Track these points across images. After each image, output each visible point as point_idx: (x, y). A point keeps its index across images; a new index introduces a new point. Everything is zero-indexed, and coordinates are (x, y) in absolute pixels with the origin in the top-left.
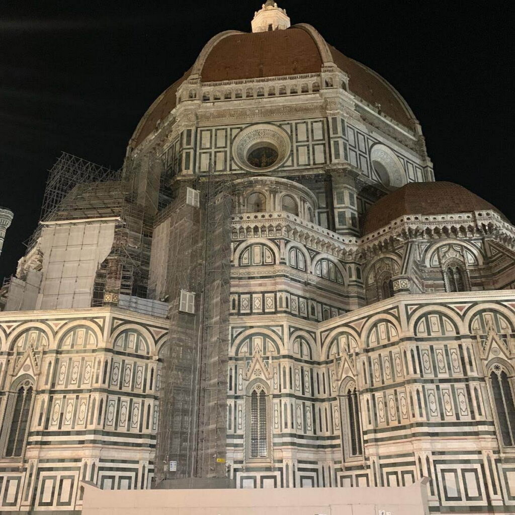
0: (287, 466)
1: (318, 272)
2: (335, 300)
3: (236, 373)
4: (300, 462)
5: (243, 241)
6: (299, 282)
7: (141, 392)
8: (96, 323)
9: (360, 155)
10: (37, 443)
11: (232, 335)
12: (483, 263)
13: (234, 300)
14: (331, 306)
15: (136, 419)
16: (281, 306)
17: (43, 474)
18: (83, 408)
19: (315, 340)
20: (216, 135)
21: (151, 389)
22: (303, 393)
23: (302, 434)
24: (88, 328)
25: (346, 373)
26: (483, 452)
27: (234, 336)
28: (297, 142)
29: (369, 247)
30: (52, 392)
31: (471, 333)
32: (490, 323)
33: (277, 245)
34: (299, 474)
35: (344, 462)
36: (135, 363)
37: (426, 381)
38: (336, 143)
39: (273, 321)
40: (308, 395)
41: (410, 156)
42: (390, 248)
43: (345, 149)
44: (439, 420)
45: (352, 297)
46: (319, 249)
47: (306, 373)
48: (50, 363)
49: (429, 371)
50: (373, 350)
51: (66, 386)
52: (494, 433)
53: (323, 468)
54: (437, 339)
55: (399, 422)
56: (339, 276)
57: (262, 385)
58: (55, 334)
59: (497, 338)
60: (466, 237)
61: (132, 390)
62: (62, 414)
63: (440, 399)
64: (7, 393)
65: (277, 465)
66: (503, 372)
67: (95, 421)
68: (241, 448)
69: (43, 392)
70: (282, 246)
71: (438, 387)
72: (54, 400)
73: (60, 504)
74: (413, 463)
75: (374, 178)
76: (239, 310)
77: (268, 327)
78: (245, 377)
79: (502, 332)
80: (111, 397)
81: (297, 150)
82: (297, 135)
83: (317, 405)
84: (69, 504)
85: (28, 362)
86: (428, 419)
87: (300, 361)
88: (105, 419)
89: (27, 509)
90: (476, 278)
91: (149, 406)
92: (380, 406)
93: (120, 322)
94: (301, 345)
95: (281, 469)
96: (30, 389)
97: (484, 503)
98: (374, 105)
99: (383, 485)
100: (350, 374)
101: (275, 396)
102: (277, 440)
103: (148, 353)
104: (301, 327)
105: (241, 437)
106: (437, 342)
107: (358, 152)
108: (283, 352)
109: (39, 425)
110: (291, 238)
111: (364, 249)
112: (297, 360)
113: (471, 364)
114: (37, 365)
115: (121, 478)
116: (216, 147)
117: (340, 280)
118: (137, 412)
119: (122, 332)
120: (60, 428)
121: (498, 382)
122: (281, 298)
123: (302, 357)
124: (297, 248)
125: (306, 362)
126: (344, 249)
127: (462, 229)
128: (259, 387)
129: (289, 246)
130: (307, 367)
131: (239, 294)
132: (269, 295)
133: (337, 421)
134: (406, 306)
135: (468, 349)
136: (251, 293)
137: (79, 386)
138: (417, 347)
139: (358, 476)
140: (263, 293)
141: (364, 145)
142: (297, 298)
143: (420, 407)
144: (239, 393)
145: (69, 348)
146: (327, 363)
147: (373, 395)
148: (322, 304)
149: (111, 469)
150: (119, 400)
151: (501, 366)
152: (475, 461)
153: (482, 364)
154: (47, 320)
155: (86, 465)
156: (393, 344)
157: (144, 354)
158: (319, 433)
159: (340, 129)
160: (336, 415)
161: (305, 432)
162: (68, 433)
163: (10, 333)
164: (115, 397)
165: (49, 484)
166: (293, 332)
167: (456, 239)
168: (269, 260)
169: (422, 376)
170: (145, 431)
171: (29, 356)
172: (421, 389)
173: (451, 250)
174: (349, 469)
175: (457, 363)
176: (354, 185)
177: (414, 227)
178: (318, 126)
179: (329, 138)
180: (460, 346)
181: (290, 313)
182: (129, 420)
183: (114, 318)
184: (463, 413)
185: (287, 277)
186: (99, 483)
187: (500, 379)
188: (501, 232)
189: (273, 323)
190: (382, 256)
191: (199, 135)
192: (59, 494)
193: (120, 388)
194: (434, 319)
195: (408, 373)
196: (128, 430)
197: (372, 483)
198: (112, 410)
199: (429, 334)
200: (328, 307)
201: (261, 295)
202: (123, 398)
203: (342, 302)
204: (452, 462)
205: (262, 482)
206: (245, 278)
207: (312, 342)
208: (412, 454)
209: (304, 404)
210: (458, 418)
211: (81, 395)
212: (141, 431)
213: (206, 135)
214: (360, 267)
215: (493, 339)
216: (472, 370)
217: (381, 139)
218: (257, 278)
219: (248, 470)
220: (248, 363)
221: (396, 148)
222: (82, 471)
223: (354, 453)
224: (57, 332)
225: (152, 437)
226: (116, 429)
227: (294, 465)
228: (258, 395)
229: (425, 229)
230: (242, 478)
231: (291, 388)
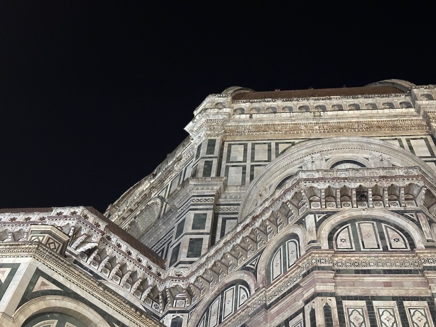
5: (335, 213)
13: (327, 309)
33: (413, 220)
70: (423, 222)
116: (253, 161)
131: (339, 298)
132: (414, 303)
136: (367, 299)
140: (400, 300)
168: (399, 245)
178: (419, 143)
191: (226, 148)
201: (393, 304)
218: (377, 272)
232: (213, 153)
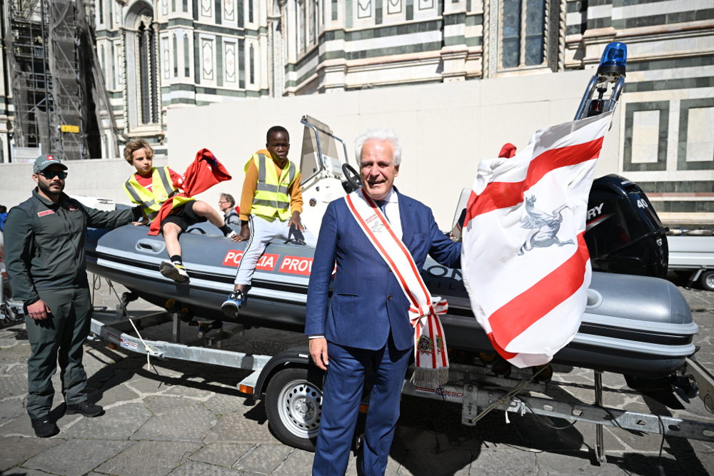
22: (218, 20)
23: (215, 86)
44: (371, 24)
52: (481, 40)
55: (314, 41)
68: (122, 112)
83: (249, 40)
86: (349, 24)
101: (163, 27)
102: (166, 97)
105: (121, 95)
128: (147, 16)
144: (115, 28)
158: (249, 86)
161: (220, 84)
209: (219, 38)
210: (410, 14)
228: (147, 28)
231: (185, 11)
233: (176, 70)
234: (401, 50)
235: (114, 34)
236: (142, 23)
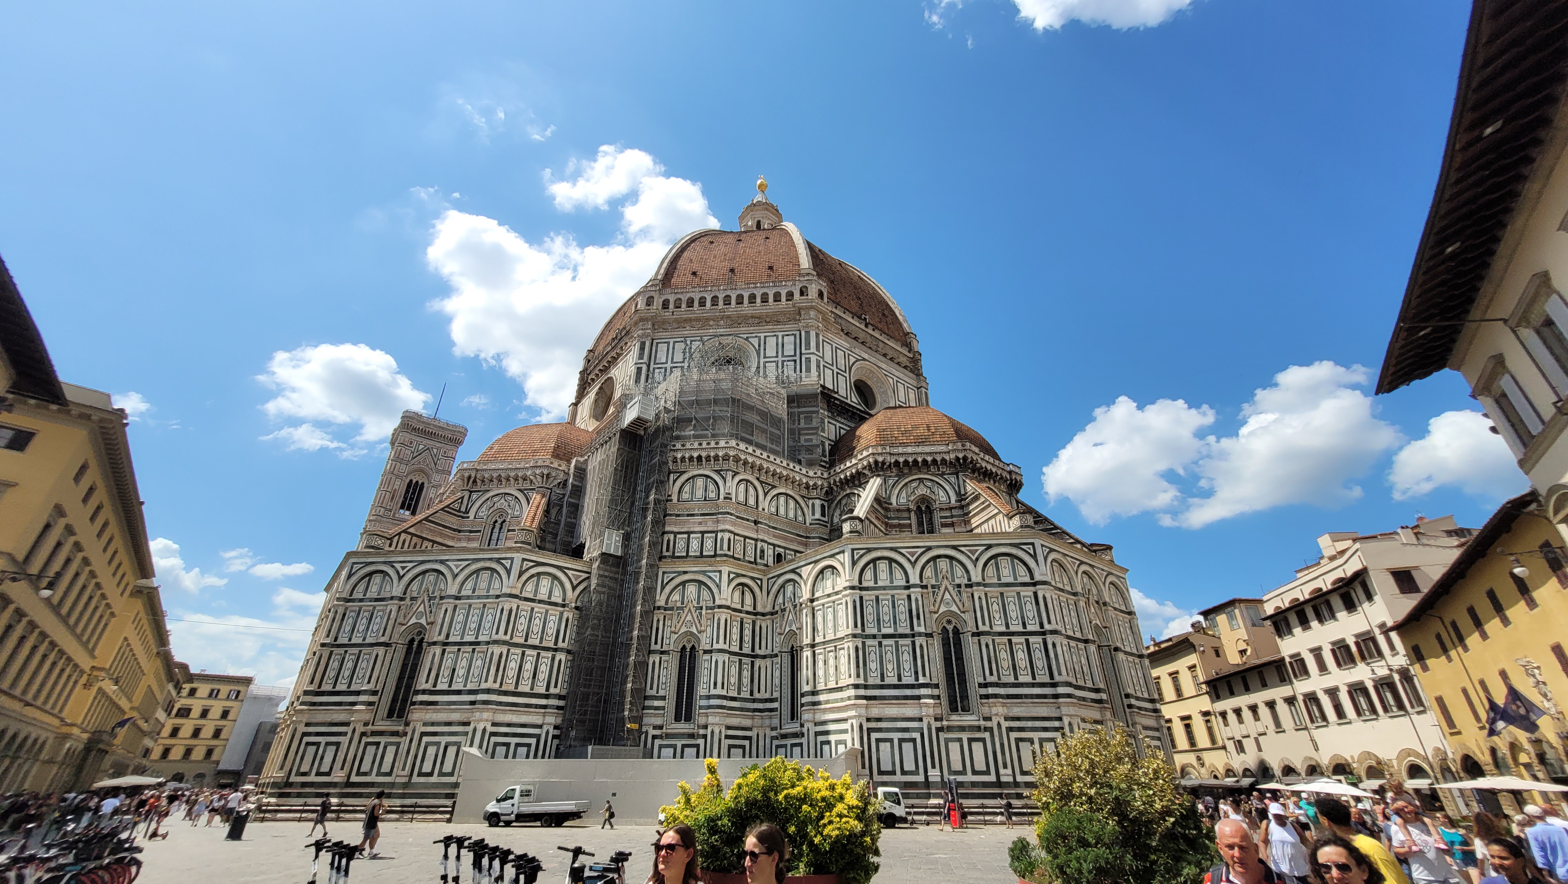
0: (712, 732)
1: (773, 510)
2: (792, 541)
3: (664, 624)
4: (729, 728)
5: (685, 472)
6: (748, 520)
7: (551, 645)
8: (503, 564)
9: (838, 373)
10: (422, 703)
11: (663, 581)
12: (956, 501)
13: (669, 541)
14: (785, 548)
15: (543, 676)
16: (721, 549)
17: (425, 739)
18: (479, 662)
19: (761, 588)
20: (674, 348)
21: (563, 641)
22: (741, 649)
23: (736, 695)
24: (493, 570)
25: (790, 627)
26: (924, 719)
27: (665, 582)
28: (765, 357)
29: (835, 481)
30: (446, 644)
31: (921, 581)
32: (944, 570)
33: (723, 477)
34: (726, 743)
35: (781, 728)
36: (547, 611)
37: (868, 637)
38: (808, 360)
39: (710, 565)
40: (747, 650)
41: (901, 376)
42: (856, 482)
43: (818, 366)
44: (878, 682)
45: (813, 538)
46: (777, 483)
47: (747, 625)
48: (446, 610)
49: (872, 625)
50: (817, 599)
51: (462, 638)
52: (938, 697)
53: (758, 735)
54: (884, 588)
55: (837, 684)
56: (799, 513)
57: (693, 639)
58: (455, 576)
59: (950, 588)
60: (939, 470)
61: (541, 642)
62: (454, 670)
63: (881, 657)
64: (394, 645)
65: (702, 732)
66: (955, 627)
67: (491, 678)
68: (662, 712)
69: (435, 643)
70: (729, 478)
71: (880, 643)
72: (446, 654)
73: (441, 774)
74: (845, 731)
75: (854, 399)
76: (674, 552)
77: (704, 573)
78: (673, 629)
79: (957, 581)
80: (513, 650)
81: (765, 367)
82: (765, 349)
83: (758, 662)
84: (451, 774)
85: (421, 609)
86: (866, 679)
87: (740, 611)
88: (503, 675)
89: (404, 780)
90: (946, 517)
91: (560, 661)
92: (820, 664)
93: (532, 564)
94: (743, 593)
95: (705, 737)
96: (422, 640)
97: (920, 778)
98: (860, 317)
99: (816, 757)
100: (794, 628)
101: (706, 652)
102: (704, 703)
103: (564, 600)
104: (744, 573)
105: (663, 698)
106: (883, 592)
107: (836, 370)
108: (718, 602)
109: (427, 682)
110: (741, 470)
111: (830, 484)
112: (735, 610)
113: (918, 618)
114: (431, 612)
115: (518, 745)
116: (672, 362)
117: (800, 519)
118: (544, 669)
119: (532, 576)
120: (450, 686)
121: (949, 638)
122: (722, 540)
123: (742, 607)
124: (747, 481)
125: (748, 613)
126: (807, 483)
127: (934, 461)
128: (689, 641)
129: (737, 479)
130: (748, 619)
131: (676, 534)
132: (709, 535)
133: (777, 681)
134: (853, 550)
135: (917, 600)
136: (689, 533)
137: (477, 638)
138: (861, 598)
139: (793, 745)
140: (703, 533)
141: (843, 362)
142: (742, 539)
143: (858, 666)
144: (665, 648)
145: (470, 593)
146: (772, 614)
147: (814, 652)
148: (774, 545)
149: (506, 735)
150: (523, 654)
151: (954, 621)
152: (914, 730)
153: (931, 618)
154: (447, 560)
155: (475, 730)
156: (837, 593)
157: (560, 601)
158: (757, 695)
159: (813, 344)
160: (777, 674)
161: (739, 693)
162: (459, 692)
163: (404, 575)
164: (519, 651)
165: (431, 751)
166: (733, 579)
167: (926, 473)
168: (712, 495)
169: (863, 630)
170: (552, 690)
171: (423, 601)
172: (860, 646)
173: (922, 486)
174: (784, 736)
175: (903, 617)
176: (826, 407)
177: (880, 459)
178: (789, 340)
179: (801, 354)
180: (909, 597)
181: (733, 557)
182: (534, 677)
183: (524, 560)
184: (906, 674)
185: (731, 514)
186: (490, 750)
187: (951, 635)
188: (978, 465)
189: (710, 568)
190: (848, 491)
191: (654, 348)
192: (442, 763)
193: (526, 640)
194: (883, 566)
195: (848, 627)
196: (532, 689)
197: (805, 754)
198: (513, 665)
199: (876, 582)
200: (782, 550)
201: (700, 535)
202: (529, 652)
203: (800, 543)
204: (888, 730)
205: (682, 752)
206: (683, 515)
207: (757, 590)
208: (845, 720)
209: (740, 661)
210: (900, 679)
211: (478, 648)
212: (548, 689)
213: (663, 348)
214: (826, 504)
215: (946, 589)
216: (919, 625)
217: (866, 356)
218: (697, 515)
219: (668, 736)
220: (679, 614)
221: (884, 366)
222: (470, 735)
223: (792, 719)
224: (457, 575)
225: (560, 697)
226: (516, 688)
227: (720, 732)
228: (688, 650)
229: (893, 461)
230: (661, 747)
231: (725, 643)
232: (642, 358)
233: (715, 684)
234: (896, 698)
235: (662, 653)
236: (684, 646)
